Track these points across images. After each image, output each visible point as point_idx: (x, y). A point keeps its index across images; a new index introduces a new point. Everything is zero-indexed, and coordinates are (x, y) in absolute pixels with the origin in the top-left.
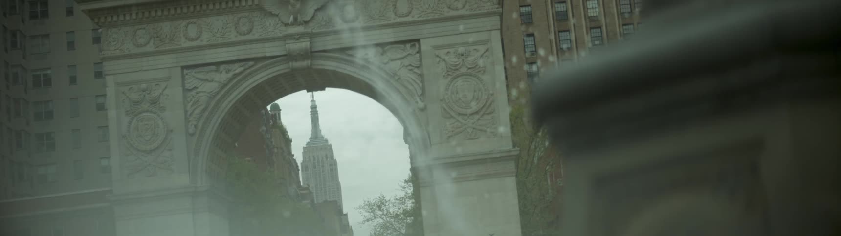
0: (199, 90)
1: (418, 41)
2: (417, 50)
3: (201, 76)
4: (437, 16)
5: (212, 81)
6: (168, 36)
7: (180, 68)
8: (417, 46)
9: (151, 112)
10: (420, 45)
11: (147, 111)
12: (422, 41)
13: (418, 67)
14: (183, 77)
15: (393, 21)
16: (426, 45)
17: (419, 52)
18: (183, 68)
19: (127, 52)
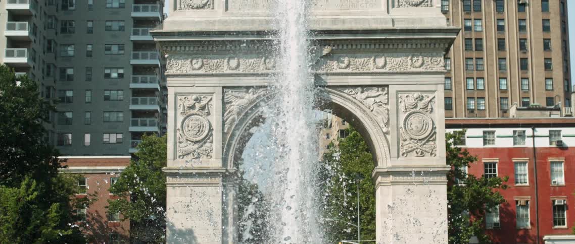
0: (232, 104)
1: (387, 86)
2: (385, 92)
3: (236, 94)
4: (402, 70)
5: (243, 98)
6: (215, 65)
7: (221, 88)
8: (386, 89)
9: (198, 115)
10: (388, 89)
11: (196, 114)
12: (390, 86)
13: (386, 104)
14: (223, 93)
15: (371, 71)
16: (393, 89)
17: (388, 93)
18: (224, 87)
19: (185, 72)
